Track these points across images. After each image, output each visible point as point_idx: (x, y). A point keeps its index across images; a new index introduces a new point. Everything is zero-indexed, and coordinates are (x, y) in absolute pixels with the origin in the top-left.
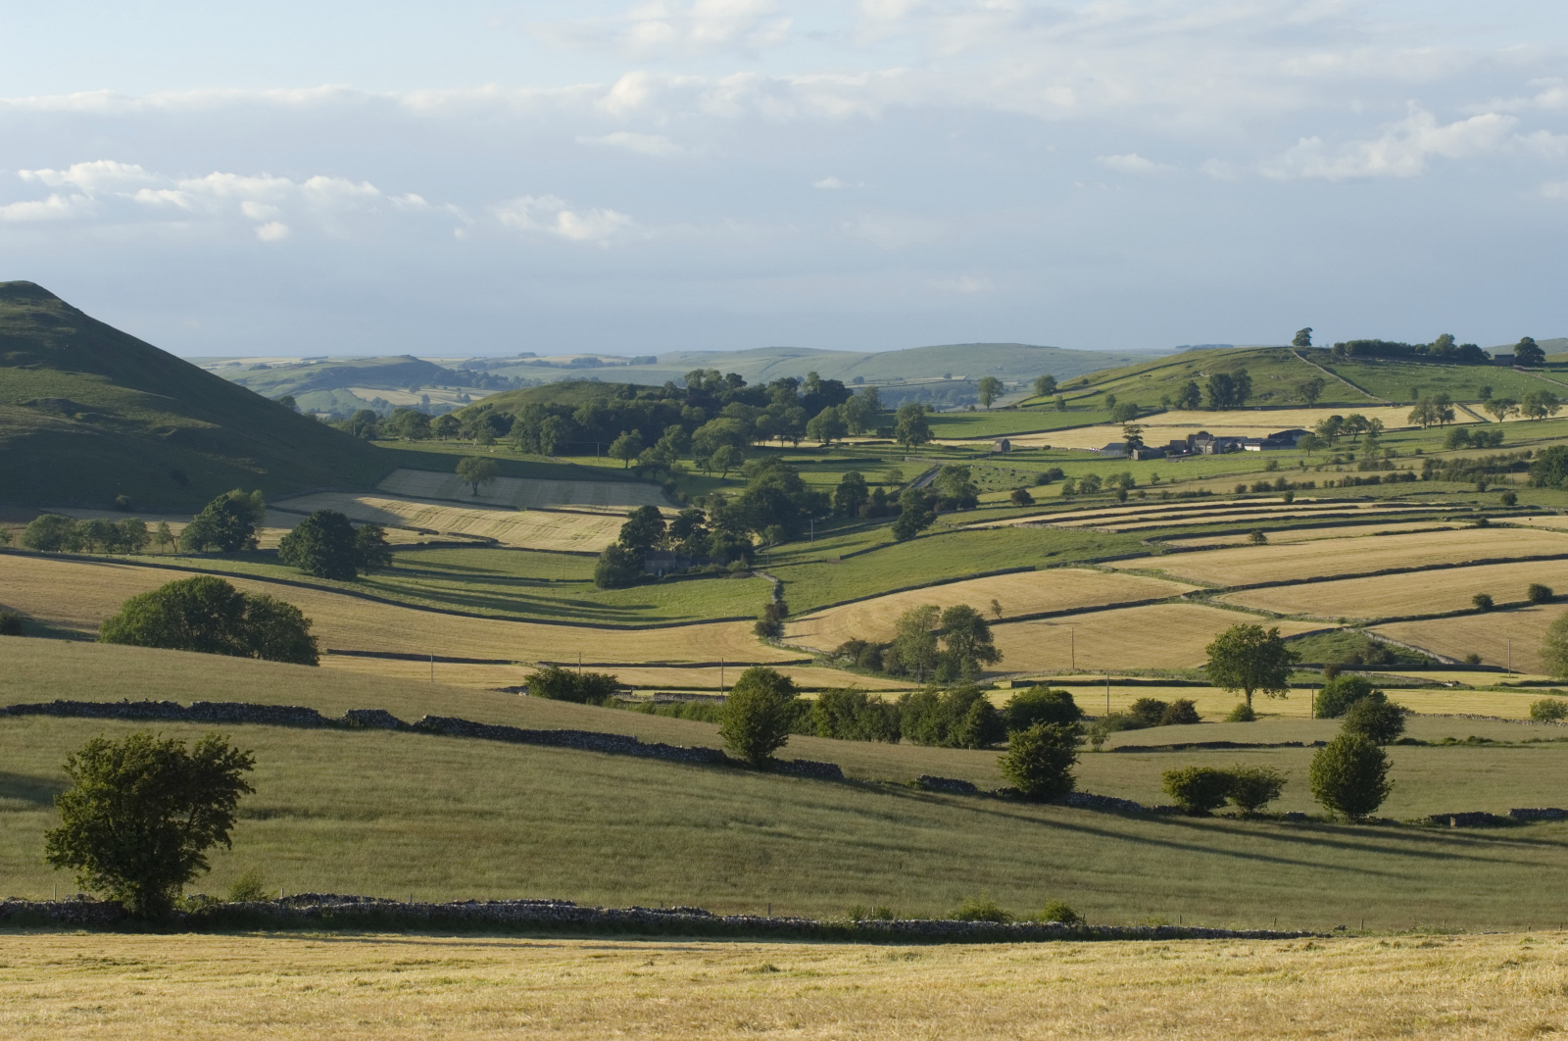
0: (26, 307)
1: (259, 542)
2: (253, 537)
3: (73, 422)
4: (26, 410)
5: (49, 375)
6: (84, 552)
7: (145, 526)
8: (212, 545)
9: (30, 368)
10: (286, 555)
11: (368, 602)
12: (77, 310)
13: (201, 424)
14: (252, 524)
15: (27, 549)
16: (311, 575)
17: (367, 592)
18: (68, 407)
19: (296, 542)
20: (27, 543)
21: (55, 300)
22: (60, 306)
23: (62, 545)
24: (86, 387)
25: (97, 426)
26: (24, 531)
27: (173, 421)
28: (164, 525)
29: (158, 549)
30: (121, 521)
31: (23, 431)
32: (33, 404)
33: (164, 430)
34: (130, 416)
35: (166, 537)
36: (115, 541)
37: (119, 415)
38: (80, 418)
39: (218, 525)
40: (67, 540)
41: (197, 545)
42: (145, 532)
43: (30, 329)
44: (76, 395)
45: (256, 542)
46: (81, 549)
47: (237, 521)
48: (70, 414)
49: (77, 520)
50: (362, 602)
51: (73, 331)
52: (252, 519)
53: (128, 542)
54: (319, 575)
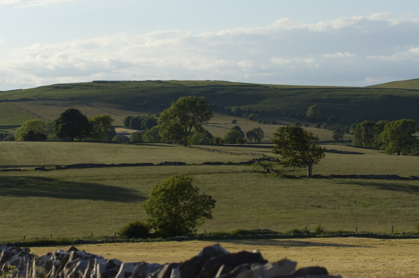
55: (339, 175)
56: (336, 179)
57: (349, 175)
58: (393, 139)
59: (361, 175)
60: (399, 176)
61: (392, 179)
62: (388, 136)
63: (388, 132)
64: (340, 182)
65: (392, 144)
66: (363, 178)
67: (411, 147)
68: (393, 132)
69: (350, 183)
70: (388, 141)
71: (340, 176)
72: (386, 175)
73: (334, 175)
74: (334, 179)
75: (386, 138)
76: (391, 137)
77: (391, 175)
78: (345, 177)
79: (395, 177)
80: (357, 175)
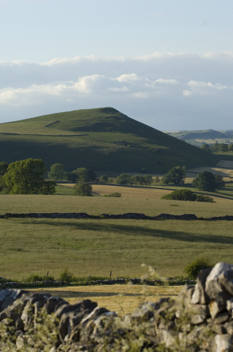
0: (111, 115)
1: (185, 181)
2: (183, 180)
3: (127, 147)
4: (113, 144)
5: (118, 134)
6: (134, 185)
7: (152, 177)
8: (171, 182)
9: (113, 132)
10: (195, 185)
11: (220, 198)
12: (125, 115)
13: (164, 148)
14: (183, 176)
15: (118, 184)
16: (202, 190)
17: (219, 195)
18: (125, 143)
19: (197, 181)
20: (117, 183)
21: (119, 113)
22: (121, 114)
23: (128, 183)
24: (130, 137)
25: (134, 148)
26: (116, 179)
27: (156, 147)
28: (157, 177)
29: (156, 184)
30: (145, 176)
31: (113, 150)
32: (115, 143)
33: (154, 149)
34: (144, 146)
35: (158, 181)
36: (143, 182)
37: (140, 145)
38: (129, 146)
39: (173, 176)
40: (129, 182)
41: (167, 182)
42: (152, 179)
43: (112, 121)
44: (127, 140)
45: (184, 181)
46: (133, 184)
47: (178, 175)
48: (126, 145)
49: (132, 176)
50: (218, 198)
51: (125, 121)
52: (183, 174)
53: (147, 182)
54: (205, 190)
55: (15, 213)
56: (14, 219)
57: (28, 214)
58: (18, 181)
59: (42, 213)
60: (87, 214)
61: (80, 218)
62: (13, 178)
63: (13, 173)
64: (20, 221)
65: (17, 188)
66: (46, 217)
67: (39, 190)
68: (18, 173)
69: (34, 223)
70: (13, 184)
71: (17, 214)
72: (72, 213)
73: (9, 214)
74: (11, 218)
75: (10, 181)
76: (16, 179)
77: (79, 213)
78: (23, 216)
79: (84, 215)
80: (37, 214)
